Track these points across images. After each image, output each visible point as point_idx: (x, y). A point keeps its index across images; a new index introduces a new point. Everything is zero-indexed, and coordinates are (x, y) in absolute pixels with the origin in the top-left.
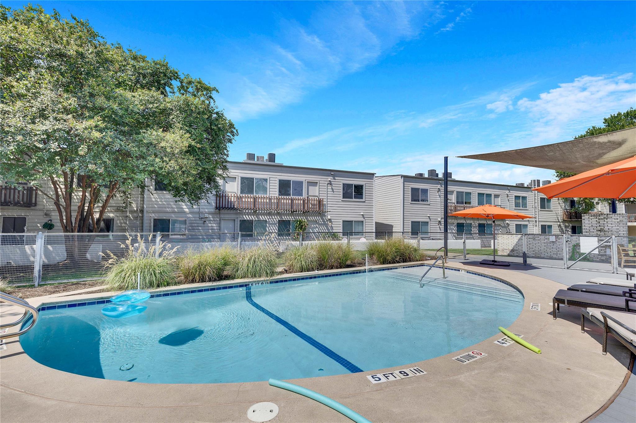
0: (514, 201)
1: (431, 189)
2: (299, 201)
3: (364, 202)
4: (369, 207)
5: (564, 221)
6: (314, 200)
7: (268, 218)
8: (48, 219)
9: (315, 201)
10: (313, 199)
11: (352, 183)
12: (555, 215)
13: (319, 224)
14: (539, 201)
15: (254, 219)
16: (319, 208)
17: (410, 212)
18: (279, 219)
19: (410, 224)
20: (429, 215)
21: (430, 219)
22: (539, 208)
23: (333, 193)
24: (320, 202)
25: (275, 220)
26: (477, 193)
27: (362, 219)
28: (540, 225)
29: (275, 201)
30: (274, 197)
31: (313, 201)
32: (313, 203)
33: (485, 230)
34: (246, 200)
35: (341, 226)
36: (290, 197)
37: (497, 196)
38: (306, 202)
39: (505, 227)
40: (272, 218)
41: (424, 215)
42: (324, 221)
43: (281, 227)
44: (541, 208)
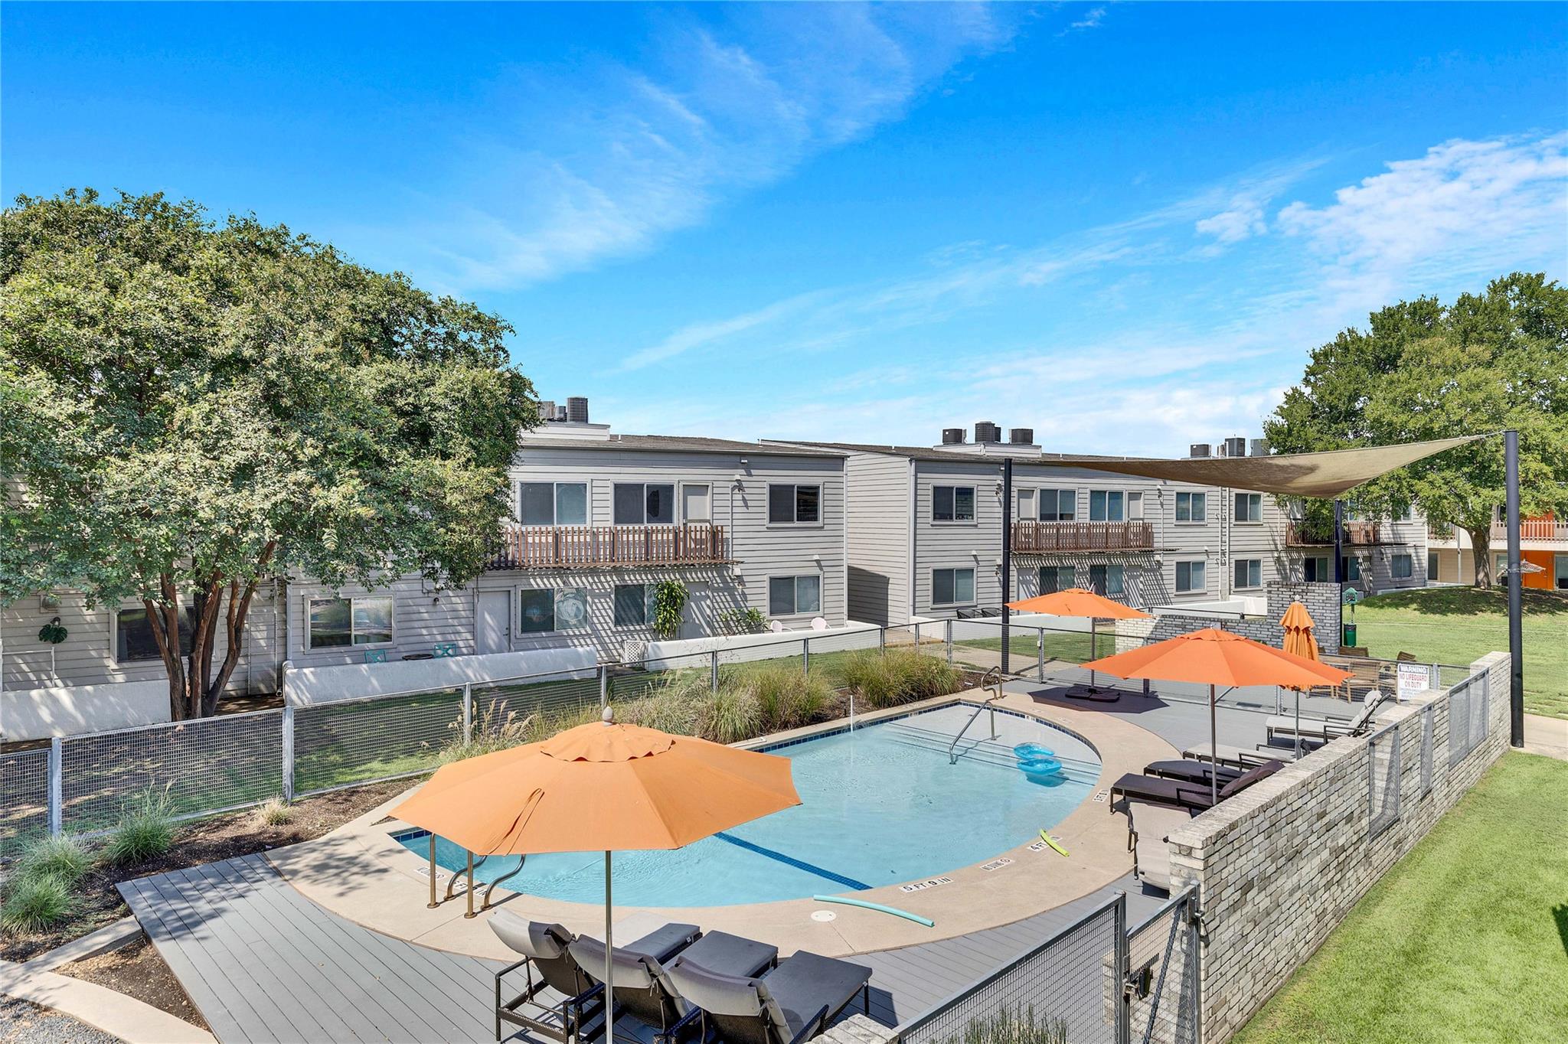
0: (1174, 507)
1: (980, 488)
2: (665, 535)
3: (821, 528)
4: (834, 539)
5: (1289, 549)
6: (702, 531)
7: (591, 581)
8: (52, 615)
9: (704, 534)
10: (698, 529)
11: (793, 483)
12: (1269, 534)
13: (714, 590)
14: (1233, 503)
15: (555, 585)
16: (714, 550)
17: (931, 548)
18: (617, 583)
19: (931, 576)
20: (974, 553)
21: (977, 561)
22: (1233, 521)
23: (744, 509)
24: (715, 534)
25: (607, 587)
26: (1088, 491)
27: (816, 571)
28: (1233, 561)
29: (607, 539)
30: (604, 528)
31: (698, 533)
32: (698, 537)
33: (1105, 579)
34: (537, 540)
35: (767, 591)
36: (642, 528)
37: (1135, 496)
38: (682, 536)
39: (1152, 570)
40: (601, 582)
41: (963, 553)
42: (725, 582)
43: (622, 602)
44: (1236, 520)
